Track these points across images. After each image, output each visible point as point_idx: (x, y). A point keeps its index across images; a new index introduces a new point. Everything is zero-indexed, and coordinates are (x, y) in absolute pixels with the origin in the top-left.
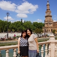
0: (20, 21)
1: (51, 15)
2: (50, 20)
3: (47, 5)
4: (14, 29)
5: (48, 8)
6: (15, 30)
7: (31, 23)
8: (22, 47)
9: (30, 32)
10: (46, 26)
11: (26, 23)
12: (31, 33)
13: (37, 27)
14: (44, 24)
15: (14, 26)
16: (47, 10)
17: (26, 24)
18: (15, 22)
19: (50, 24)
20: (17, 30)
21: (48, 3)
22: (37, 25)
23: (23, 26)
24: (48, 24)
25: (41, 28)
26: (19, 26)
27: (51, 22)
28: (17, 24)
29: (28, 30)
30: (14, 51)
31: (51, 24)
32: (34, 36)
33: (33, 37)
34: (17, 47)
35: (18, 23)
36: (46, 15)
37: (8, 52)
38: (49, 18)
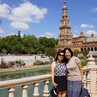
0: (17, 35)
1: (69, 25)
2: (67, 34)
3: (63, 10)
4: (6, 48)
5: (65, 14)
6: (8, 50)
7: (36, 39)
11: (27, 38)
13: (46, 45)
14: (58, 41)
15: (7, 44)
16: (63, 17)
17: (28, 40)
18: (8, 37)
19: (68, 40)
20: (11, 50)
21: (65, 6)
22: (46, 42)
23: (22, 43)
24: (65, 41)
26: (14, 44)
27: (69, 38)
29: (67, 50)
31: (70, 40)
35: (13, 39)
36: (61, 25)
38: (66, 30)
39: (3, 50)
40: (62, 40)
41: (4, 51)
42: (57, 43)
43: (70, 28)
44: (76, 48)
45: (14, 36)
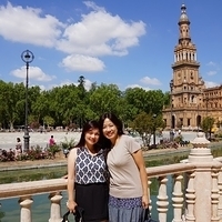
0: (77, 85)
1: (195, 59)
2: (191, 81)
3: (180, 24)
4: (53, 114)
5: (184, 33)
6: (56, 119)
7: (118, 93)
8: (83, 185)
9: (114, 128)
10: (176, 102)
11: (98, 92)
12: (120, 133)
13: (141, 107)
14: (170, 96)
15: (54, 105)
16: (180, 41)
17: (100, 95)
18: (56, 90)
19: (194, 95)
20: (62, 118)
21: (183, 16)
22: (142, 99)
23: (87, 103)
24: (185, 96)
25: (158, 110)
26: (70, 106)
27: (196, 89)
28: (62, 94)
29: (107, 120)
30: (52, 202)
31: (197, 94)
32: (129, 144)
33: (126, 146)
34: (66, 187)
35: (67, 94)
36: (176, 60)
37: (28, 207)
38: (188, 71)
39: (45, 118)
40: (179, 95)
41: (49, 120)
42: (167, 103)
43: (198, 67)
44: (213, 113)
45: (70, 87)
